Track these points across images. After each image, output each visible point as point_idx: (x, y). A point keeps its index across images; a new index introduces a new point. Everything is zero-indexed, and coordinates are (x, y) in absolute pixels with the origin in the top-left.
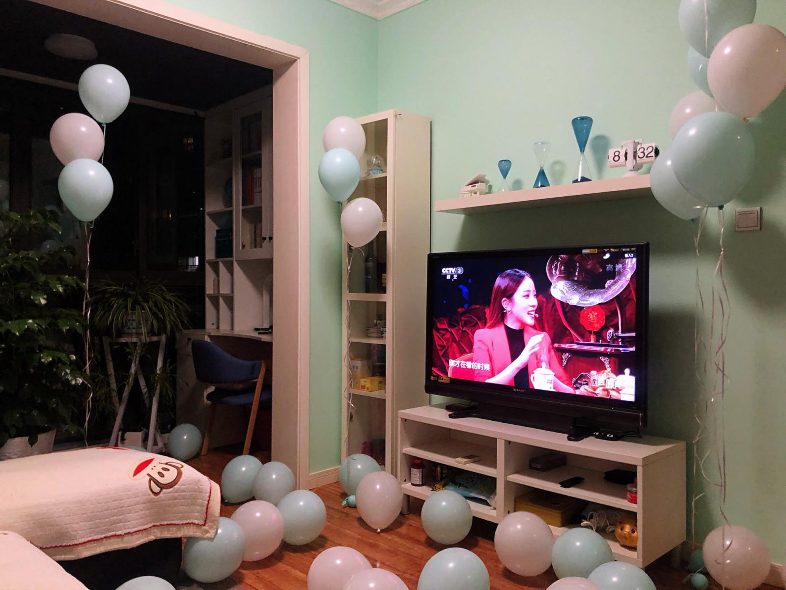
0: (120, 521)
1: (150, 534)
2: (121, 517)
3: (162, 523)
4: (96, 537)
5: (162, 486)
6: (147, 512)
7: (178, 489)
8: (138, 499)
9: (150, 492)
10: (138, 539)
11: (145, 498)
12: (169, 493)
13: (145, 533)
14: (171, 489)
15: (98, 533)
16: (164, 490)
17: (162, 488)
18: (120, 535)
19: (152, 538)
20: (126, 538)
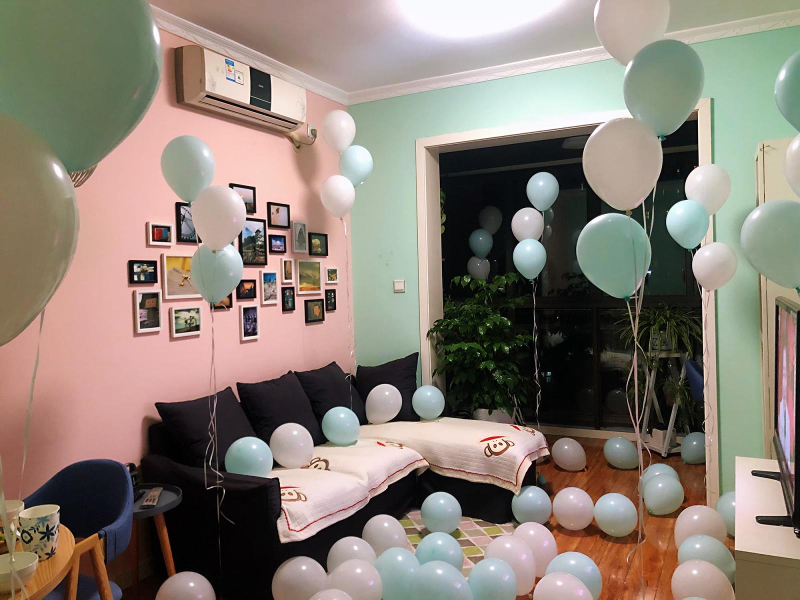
0: (467, 465)
1: (487, 479)
2: (467, 462)
3: (494, 475)
4: (454, 468)
5: (492, 453)
6: (483, 465)
7: (502, 458)
8: (477, 455)
9: (484, 454)
10: (476, 479)
11: (481, 456)
12: (496, 458)
13: (482, 477)
14: (497, 456)
15: (455, 466)
16: (493, 456)
17: (492, 454)
18: (467, 472)
19: (487, 481)
20: (470, 475)
